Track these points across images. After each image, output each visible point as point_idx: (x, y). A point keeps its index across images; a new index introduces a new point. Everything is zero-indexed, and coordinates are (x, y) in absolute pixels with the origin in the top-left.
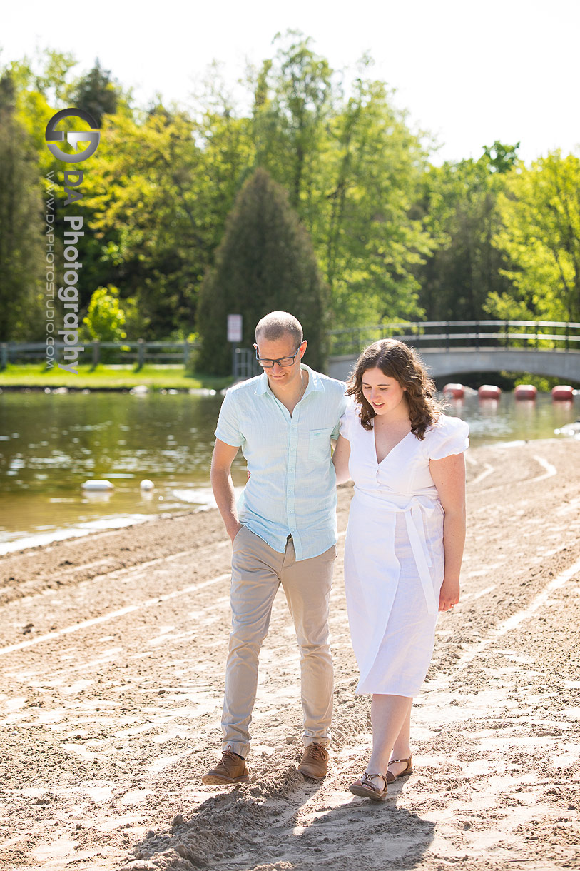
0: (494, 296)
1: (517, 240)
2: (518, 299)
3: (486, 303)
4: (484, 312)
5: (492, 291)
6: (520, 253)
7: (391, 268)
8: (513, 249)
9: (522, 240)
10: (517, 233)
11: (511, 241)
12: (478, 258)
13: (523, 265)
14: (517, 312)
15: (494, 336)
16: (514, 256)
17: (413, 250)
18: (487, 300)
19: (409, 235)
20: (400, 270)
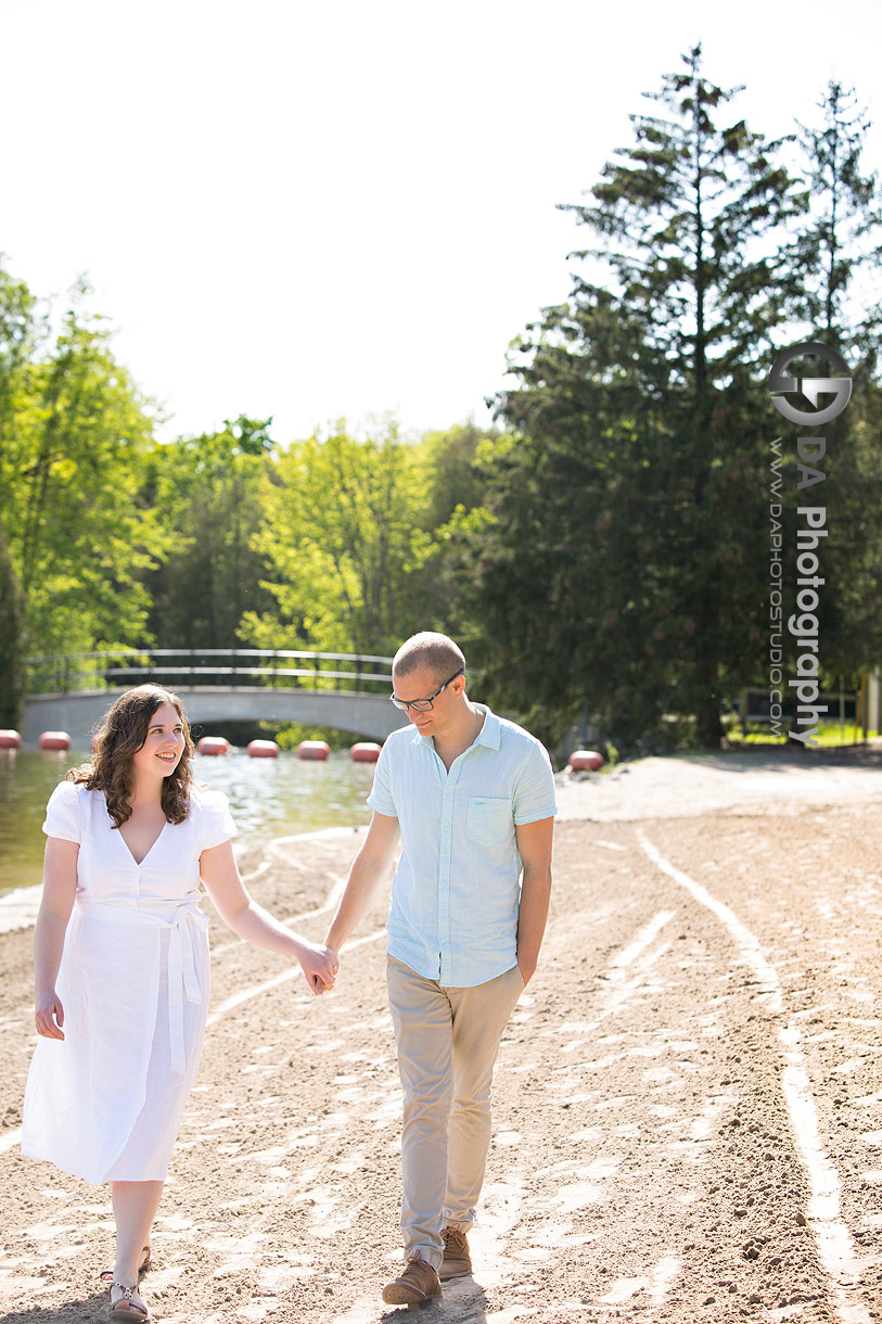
0: (251, 616)
1: (285, 540)
2: (284, 621)
3: (240, 627)
4: (238, 639)
5: (250, 611)
6: (288, 559)
7: (109, 574)
8: (280, 553)
9: (291, 540)
10: (285, 531)
11: (277, 542)
12: (221, 567)
13: (293, 577)
14: (283, 639)
15: (254, 671)
16: (280, 562)
17: (143, 550)
18: (242, 623)
19: (137, 529)
20: (122, 578)
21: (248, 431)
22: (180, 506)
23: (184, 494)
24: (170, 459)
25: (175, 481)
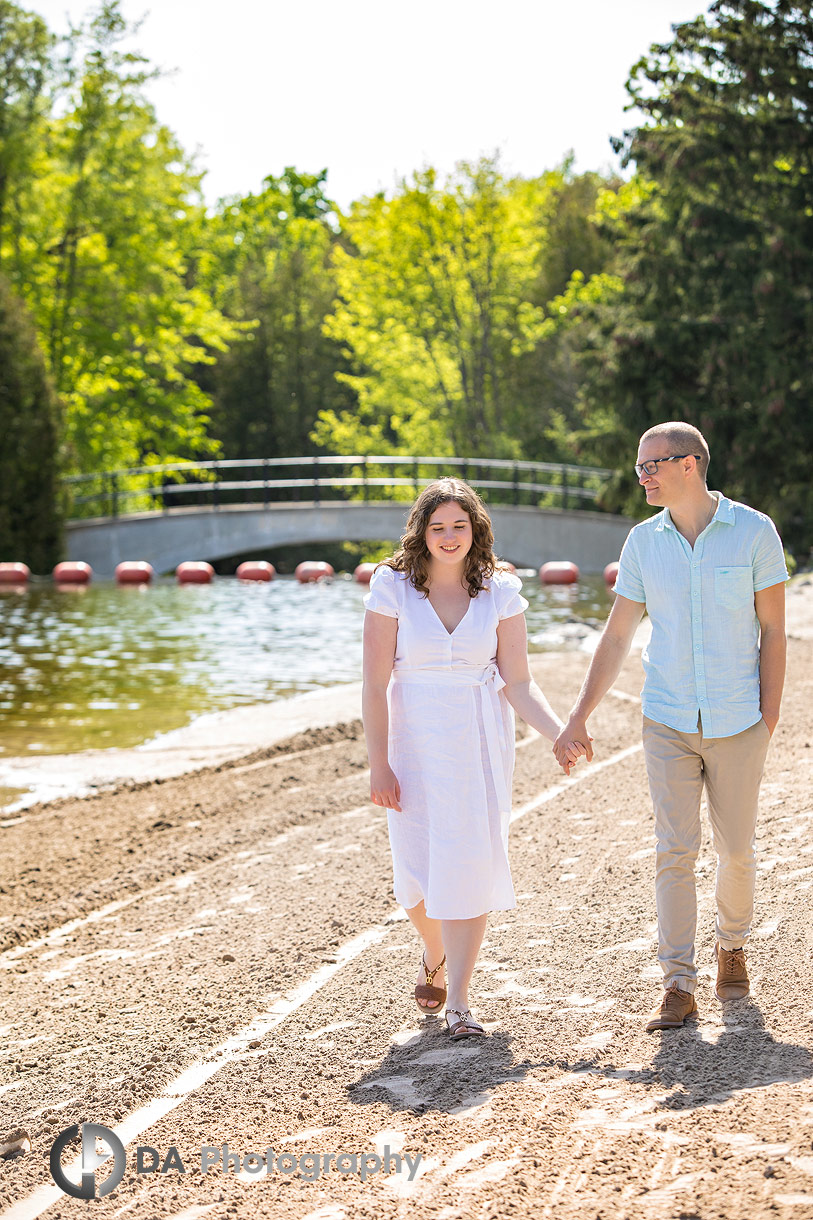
0: (328, 416)
1: (365, 322)
2: (366, 421)
3: (315, 430)
4: (314, 444)
5: (326, 410)
6: (370, 345)
7: (156, 371)
8: (360, 338)
9: (373, 322)
10: (365, 310)
11: (355, 324)
12: (281, 358)
13: (377, 367)
14: (365, 443)
15: (336, 482)
16: (361, 349)
17: (195, 341)
18: (318, 424)
19: (189, 315)
20: (173, 375)
21: (298, 188)
22: (226, 284)
23: (230, 270)
24: (211, 228)
25: (217, 254)
